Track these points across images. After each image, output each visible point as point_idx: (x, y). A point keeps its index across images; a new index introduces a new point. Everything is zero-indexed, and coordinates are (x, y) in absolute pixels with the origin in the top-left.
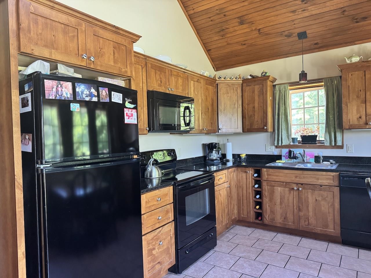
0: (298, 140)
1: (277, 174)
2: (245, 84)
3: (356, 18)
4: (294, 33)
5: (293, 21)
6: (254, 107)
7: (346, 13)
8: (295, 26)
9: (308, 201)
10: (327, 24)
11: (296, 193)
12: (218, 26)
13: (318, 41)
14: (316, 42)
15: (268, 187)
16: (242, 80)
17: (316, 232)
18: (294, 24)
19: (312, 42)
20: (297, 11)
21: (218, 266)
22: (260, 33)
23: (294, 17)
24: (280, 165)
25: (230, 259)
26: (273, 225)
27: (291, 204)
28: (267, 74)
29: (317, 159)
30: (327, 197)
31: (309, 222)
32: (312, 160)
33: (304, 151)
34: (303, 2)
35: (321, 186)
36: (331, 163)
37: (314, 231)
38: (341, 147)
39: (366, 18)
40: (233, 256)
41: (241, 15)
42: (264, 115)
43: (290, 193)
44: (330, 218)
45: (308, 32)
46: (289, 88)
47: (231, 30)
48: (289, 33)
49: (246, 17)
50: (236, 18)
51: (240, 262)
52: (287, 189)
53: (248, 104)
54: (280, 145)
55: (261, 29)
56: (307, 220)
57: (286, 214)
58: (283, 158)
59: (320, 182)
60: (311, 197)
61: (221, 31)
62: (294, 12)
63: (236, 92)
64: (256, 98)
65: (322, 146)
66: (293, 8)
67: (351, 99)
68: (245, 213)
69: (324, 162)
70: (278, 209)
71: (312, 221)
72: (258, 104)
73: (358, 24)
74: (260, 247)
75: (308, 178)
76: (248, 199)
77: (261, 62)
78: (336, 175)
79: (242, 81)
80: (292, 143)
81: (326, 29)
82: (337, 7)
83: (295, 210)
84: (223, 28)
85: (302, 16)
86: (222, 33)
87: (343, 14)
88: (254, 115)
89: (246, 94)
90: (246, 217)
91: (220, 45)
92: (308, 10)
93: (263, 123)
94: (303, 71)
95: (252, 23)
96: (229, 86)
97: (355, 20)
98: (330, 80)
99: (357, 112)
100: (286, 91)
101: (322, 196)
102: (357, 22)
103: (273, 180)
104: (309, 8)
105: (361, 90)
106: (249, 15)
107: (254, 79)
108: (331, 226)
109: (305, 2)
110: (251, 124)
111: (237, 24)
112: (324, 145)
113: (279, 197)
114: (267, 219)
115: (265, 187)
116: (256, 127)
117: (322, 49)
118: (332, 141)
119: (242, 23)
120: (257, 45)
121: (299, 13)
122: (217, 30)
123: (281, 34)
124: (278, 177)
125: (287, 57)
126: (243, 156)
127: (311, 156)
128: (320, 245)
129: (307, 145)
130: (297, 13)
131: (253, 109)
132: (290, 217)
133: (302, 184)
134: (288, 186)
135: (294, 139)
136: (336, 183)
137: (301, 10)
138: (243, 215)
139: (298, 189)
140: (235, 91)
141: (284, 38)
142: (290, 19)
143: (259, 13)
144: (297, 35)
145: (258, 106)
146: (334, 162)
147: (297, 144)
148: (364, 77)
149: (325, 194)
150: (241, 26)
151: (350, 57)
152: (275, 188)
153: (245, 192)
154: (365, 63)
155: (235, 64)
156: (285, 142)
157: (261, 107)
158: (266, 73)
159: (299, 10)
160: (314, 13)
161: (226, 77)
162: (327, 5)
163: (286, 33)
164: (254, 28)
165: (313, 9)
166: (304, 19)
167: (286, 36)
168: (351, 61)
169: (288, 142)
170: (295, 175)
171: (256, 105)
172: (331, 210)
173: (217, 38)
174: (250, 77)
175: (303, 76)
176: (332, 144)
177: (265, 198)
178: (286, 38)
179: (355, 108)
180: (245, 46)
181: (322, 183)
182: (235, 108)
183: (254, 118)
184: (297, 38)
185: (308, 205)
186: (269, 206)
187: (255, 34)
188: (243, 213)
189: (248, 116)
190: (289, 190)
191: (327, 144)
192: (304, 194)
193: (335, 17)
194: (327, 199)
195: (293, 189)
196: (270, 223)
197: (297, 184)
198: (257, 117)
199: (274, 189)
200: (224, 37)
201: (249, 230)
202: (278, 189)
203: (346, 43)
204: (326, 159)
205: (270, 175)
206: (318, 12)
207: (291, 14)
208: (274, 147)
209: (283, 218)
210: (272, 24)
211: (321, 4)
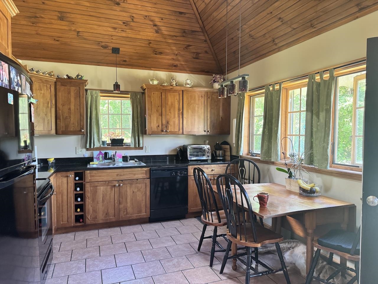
0: (107, 143)
1: (100, 174)
2: (59, 84)
3: (156, 51)
4: (110, 47)
5: (112, 36)
6: (70, 109)
7: (151, 45)
8: (112, 40)
9: (127, 194)
10: (137, 48)
11: (117, 189)
12: (31, 11)
13: (127, 59)
14: (125, 59)
15: (90, 188)
16: (57, 78)
17: (133, 218)
18: (112, 39)
19: (122, 59)
20: (118, 29)
21: (71, 274)
22: (78, 36)
23: (114, 33)
24: (95, 166)
25: (78, 264)
26: (95, 223)
27: (112, 200)
28: (84, 78)
29: (125, 159)
30: (141, 188)
31: (127, 212)
32: (121, 160)
33: (116, 152)
34: (124, 24)
35: (137, 180)
36: (136, 161)
37: (131, 218)
38: (142, 148)
39: (162, 53)
40: (78, 261)
41: (62, 11)
42: (81, 118)
43: (112, 189)
44: (143, 204)
45: (121, 49)
46: (100, 94)
47: (47, 21)
48: (105, 44)
49: (68, 15)
50: (56, 11)
51: (89, 262)
52: (109, 187)
53: (63, 105)
54: (92, 147)
55: (80, 32)
56: (125, 210)
57: (108, 210)
58: (94, 160)
59: (136, 177)
60: (129, 191)
61: (33, 17)
62: (115, 28)
63: (50, 90)
64: (72, 100)
65: (128, 147)
66: (115, 26)
67: (153, 112)
68: (65, 218)
69: (130, 161)
70: (101, 207)
71: (130, 210)
72: (74, 106)
73: (156, 55)
74: (95, 245)
75: (127, 175)
76: (69, 205)
77: (72, 63)
78: (148, 170)
79: (55, 79)
80: (102, 146)
81: (135, 52)
82: (147, 38)
83: (116, 204)
84: (38, 15)
85: (120, 35)
86: (33, 20)
87: (149, 45)
88: (70, 117)
89: (60, 94)
90: (67, 222)
91: (26, 31)
92: (126, 31)
93: (79, 126)
94: (116, 83)
95: (73, 23)
96: (43, 82)
97: (155, 53)
98: (134, 94)
99: (157, 122)
100: (98, 97)
101: (138, 188)
102: (156, 54)
103: (96, 180)
104: (127, 30)
105: (159, 106)
106: (71, 14)
107: (71, 80)
108: (144, 210)
109: (125, 24)
110: (67, 127)
111: (56, 18)
112: (130, 147)
113: (102, 196)
114: (90, 219)
115: (88, 188)
116: (72, 130)
117: (128, 67)
118: (136, 143)
119: (61, 18)
120: (71, 45)
121: (119, 31)
122: (29, 14)
123: (99, 43)
124: (101, 177)
125: (98, 65)
126: (52, 160)
127: (119, 156)
128: (137, 228)
129: (116, 147)
130: (117, 31)
131: (69, 111)
132: (111, 211)
133: (122, 181)
134: (110, 184)
135: (104, 143)
136: (148, 176)
137: (121, 29)
138: (62, 222)
139: (119, 185)
140: (48, 89)
141: (100, 48)
142: (110, 33)
143: (82, 16)
144: (112, 49)
145: (74, 109)
146: (137, 160)
147: (106, 146)
148: (161, 97)
149: (140, 185)
150: (60, 21)
151: (152, 80)
152: (98, 187)
153: (65, 197)
154: (162, 87)
155: (40, 58)
156: (97, 145)
157: (78, 109)
158: (82, 76)
159: (119, 29)
160: (130, 35)
161: (39, 71)
162: (140, 33)
163: (103, 44)
164: (73, 29)
165: (129, 32)
166: (121, 38)
167: (102, 46)
168: (153, 83)
169: (98, 144)
170: (117, 173)
171: (72, 107)
172: (144, 198)
173: (25, 23)
174: (66, 77)
175: (117, 86)
176: (136, 146)
177: (88, 199)
178: (102, 48)
179: (155, 119)
180: (57, 43)
181: (138, 177)
182: (48, 107)
183: (69, 120)
184: (111, 51)
185: (127, 197)
186: (91, 206)
187: (73, 35)
188: (62, 220)
189: (63, 117)
190: (111, 188)
191: (132, 146)
192: (124, 188)
193: (143, 45)
194: (141, 189)
195: (115, 186)
196: (93, 222)
197: (118, 181)
198: (74, 120)
199: (96, 189)
200: (34, 25)
201: (71, 236)
202: (101, 188)
203: (146, 67)
204: (132, 158)
205: (93, 176)
206: (133, 36)
207: (112, 30)
208: (84, 150)
209: (105, 214)
210: (91, 31)
211: (137, 32)
